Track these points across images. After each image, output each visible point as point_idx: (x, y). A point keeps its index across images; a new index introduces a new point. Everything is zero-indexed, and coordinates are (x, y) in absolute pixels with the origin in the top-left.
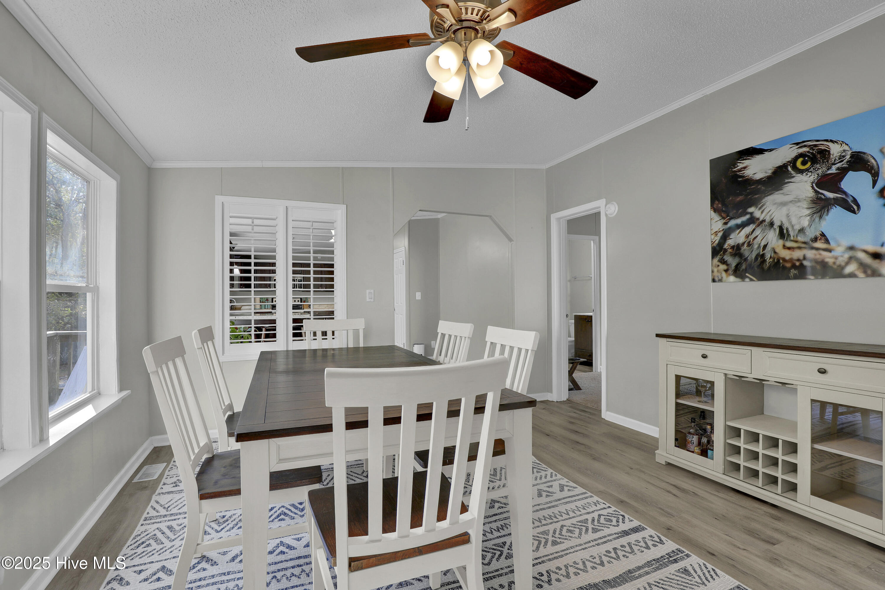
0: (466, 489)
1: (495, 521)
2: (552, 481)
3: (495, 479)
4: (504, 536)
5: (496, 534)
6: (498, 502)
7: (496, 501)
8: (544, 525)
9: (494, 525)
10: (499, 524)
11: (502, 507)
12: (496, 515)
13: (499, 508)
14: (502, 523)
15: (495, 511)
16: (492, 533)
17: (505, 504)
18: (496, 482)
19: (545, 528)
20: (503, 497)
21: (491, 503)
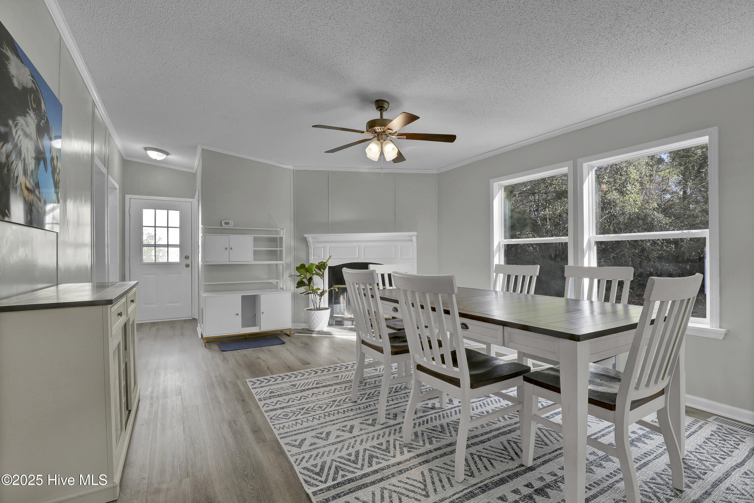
0: (400, 435)
1: (371, 410)
2: (310, 451)
3: (371, 451)
4: (366, 403)
5: (372, 403)
6: (368, 425)
7: (370, 426)
8: (336, 410)
9: (372, 408)
10: (369, 409)
11: (366, 420)
12: (371, 414)
13: (368, 420)
14: (367, 409)
15: (372, 417)
16: (374, 404)
17: (363, 423)
18: (370, 447)
19: (336, 408)
20: (364, 429)
21: (375, 423)
